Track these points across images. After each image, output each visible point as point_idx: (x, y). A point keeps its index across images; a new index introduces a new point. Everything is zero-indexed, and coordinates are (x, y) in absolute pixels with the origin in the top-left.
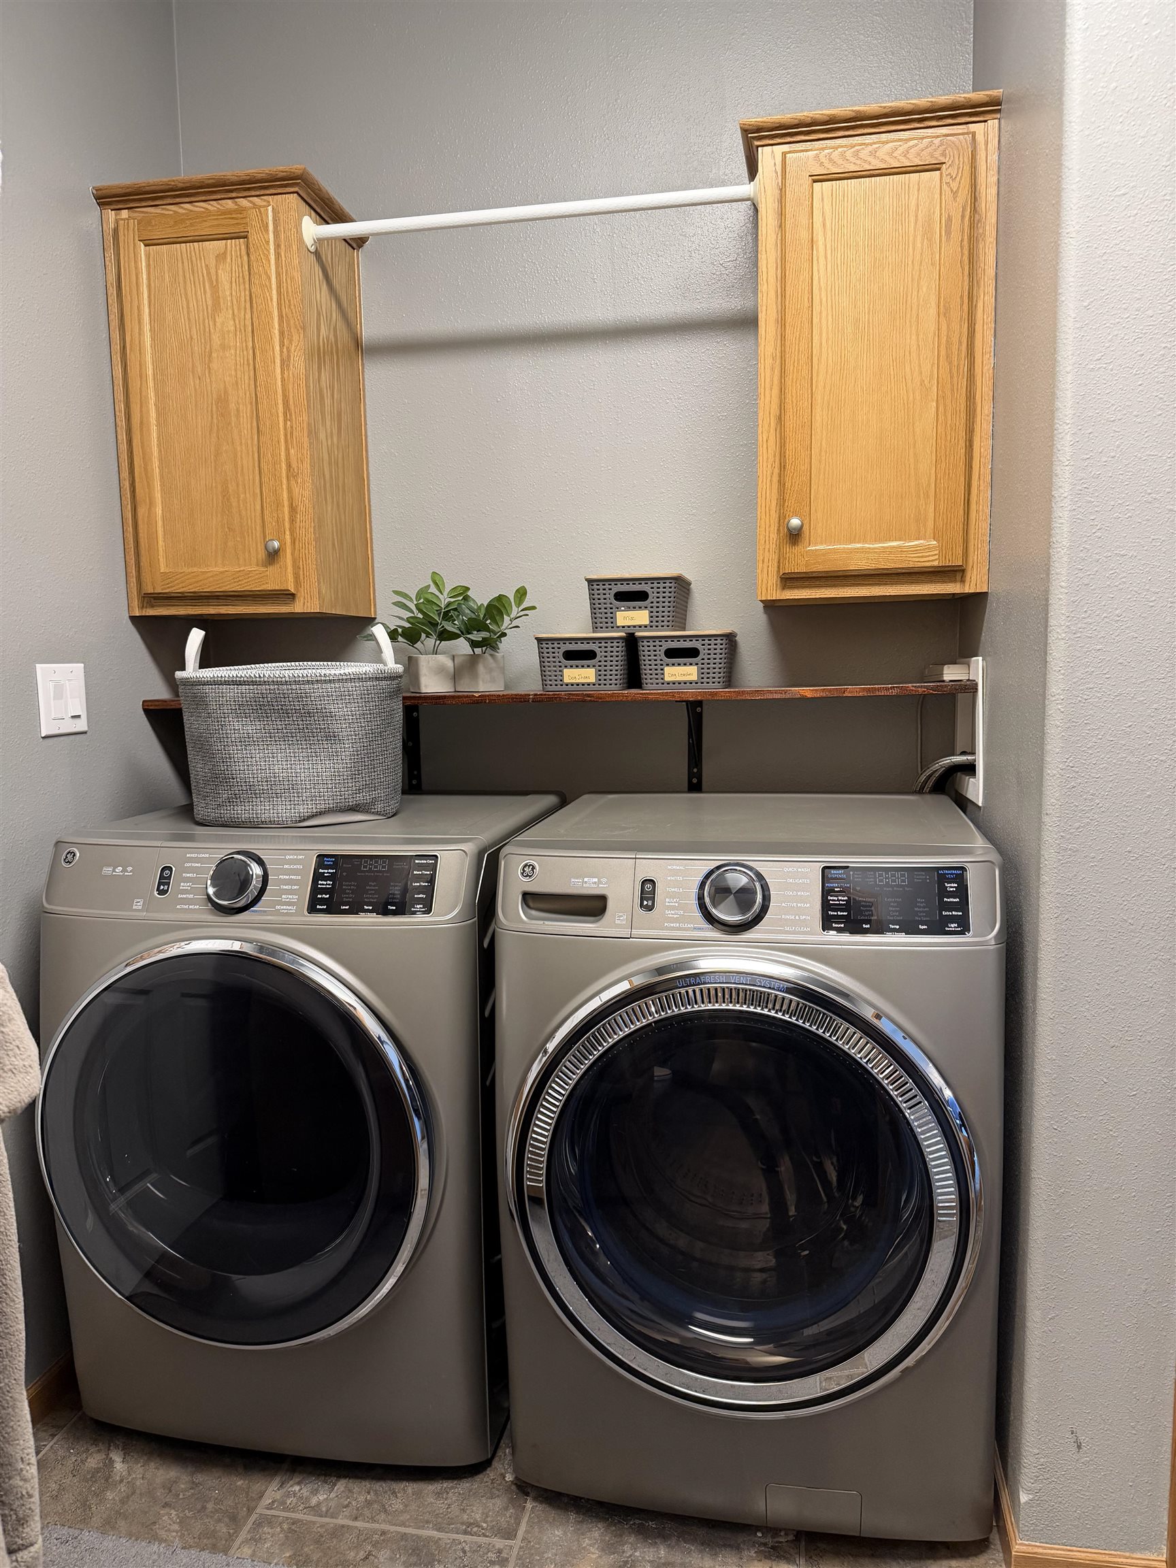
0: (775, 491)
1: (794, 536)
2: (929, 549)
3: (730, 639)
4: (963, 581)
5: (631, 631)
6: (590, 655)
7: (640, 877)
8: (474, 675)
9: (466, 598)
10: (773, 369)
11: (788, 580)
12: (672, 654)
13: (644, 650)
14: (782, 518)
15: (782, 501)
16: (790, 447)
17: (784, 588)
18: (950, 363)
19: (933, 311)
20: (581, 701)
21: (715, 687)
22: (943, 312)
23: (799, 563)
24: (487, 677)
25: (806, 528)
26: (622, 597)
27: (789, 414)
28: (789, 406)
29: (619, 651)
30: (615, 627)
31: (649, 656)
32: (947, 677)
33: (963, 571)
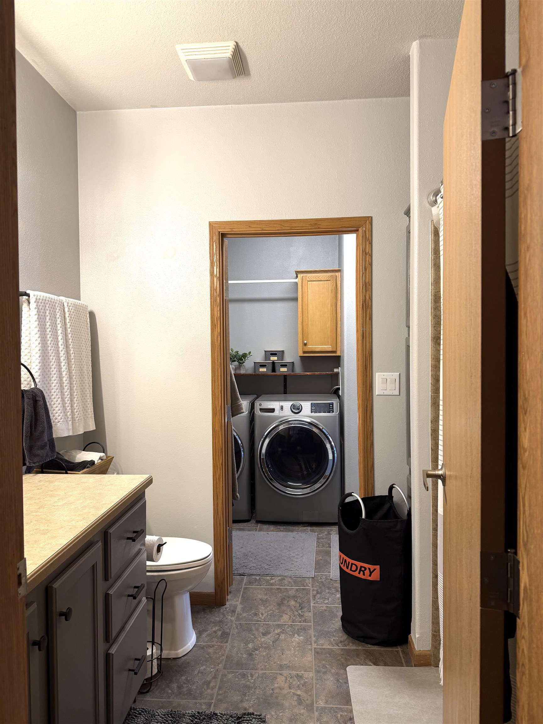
0: (302, 336)
1: (305, 344)
2: (330, 347)
3: (293, 363)
4: (336, 353)
5: (273, 361)
6: (265, 366)
7: (280, 405)
8: (240, 369)
9: (238, 353)
10: (301, 314)
11: (304, 352)
12: (282, 366)
13: (276, 365)
14: (303, 341)
15: (303, 338)
16: (304, 328)
17: (303, 354)
18: (333, 315)
19: (330, 305)
20: (263, 375)
21: (290, 373)
22: (332, 306)
23: (306, 350)
24: (242, 370)
25: (307, 343)
26: (271, 354)
27: (304, 322)
28: (304, 321)
29: (271, 365)
30: (270, 360)
31: (277, 366)
32: (335, 371)
33: (336, 352)
